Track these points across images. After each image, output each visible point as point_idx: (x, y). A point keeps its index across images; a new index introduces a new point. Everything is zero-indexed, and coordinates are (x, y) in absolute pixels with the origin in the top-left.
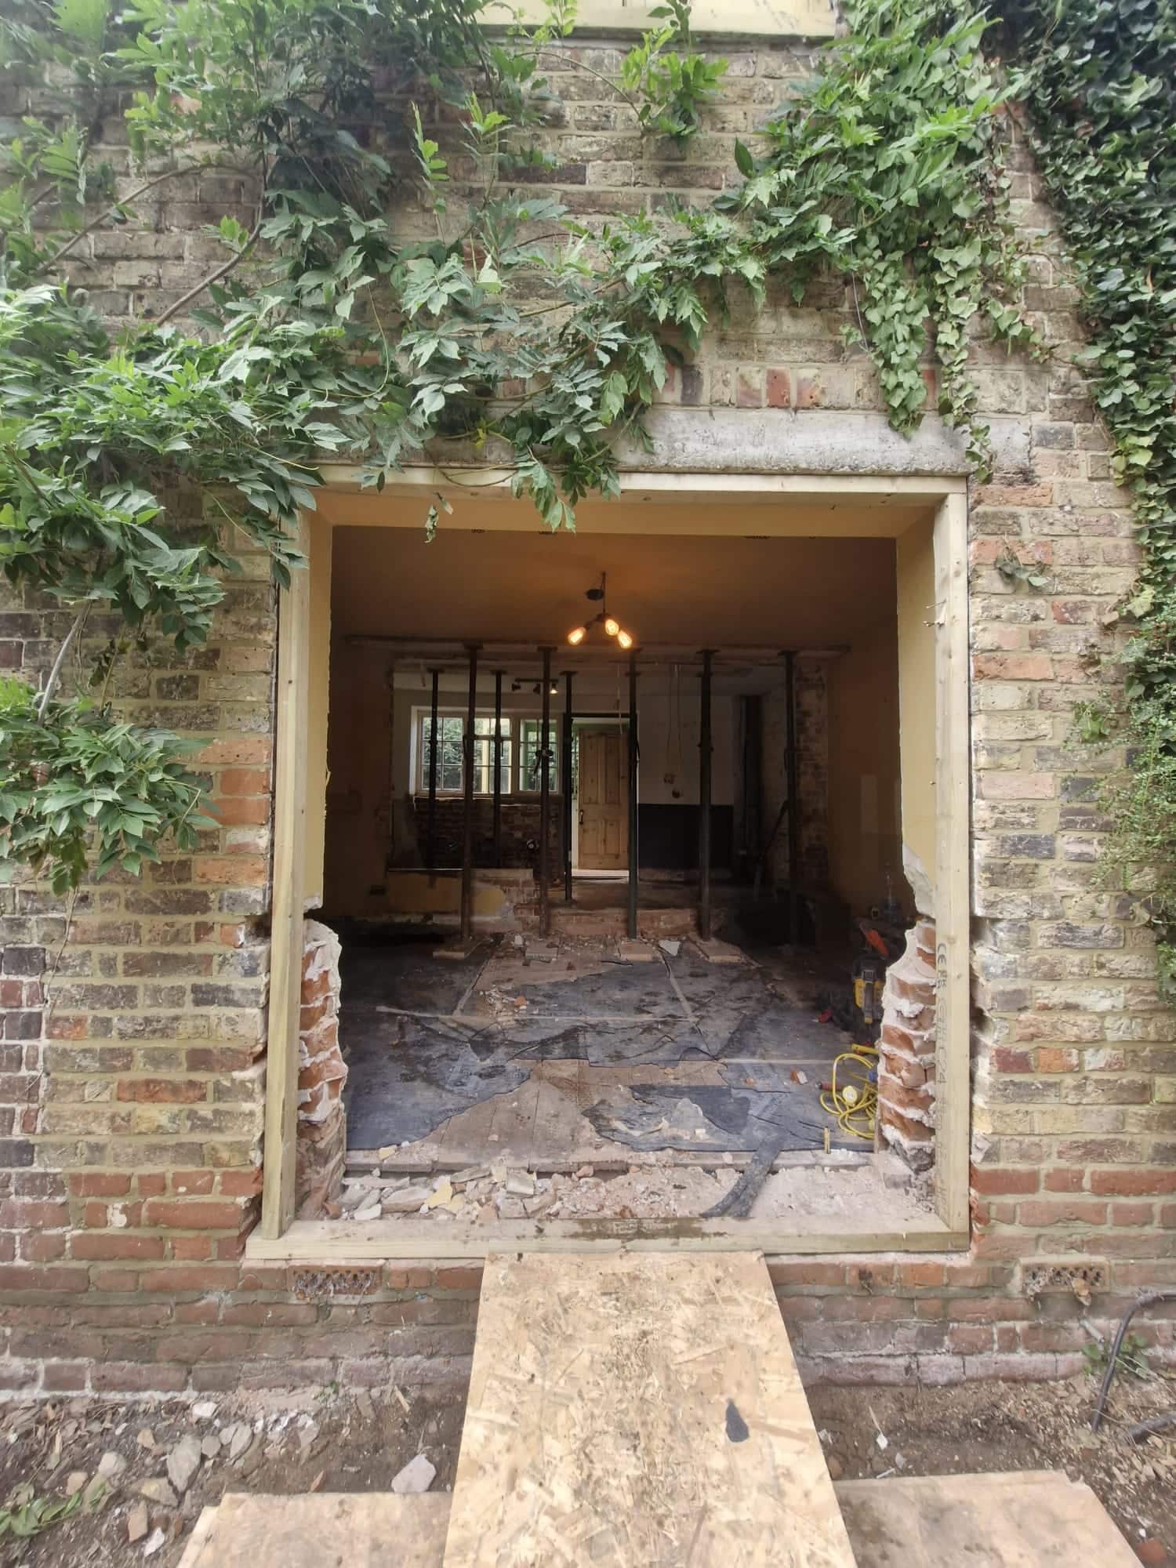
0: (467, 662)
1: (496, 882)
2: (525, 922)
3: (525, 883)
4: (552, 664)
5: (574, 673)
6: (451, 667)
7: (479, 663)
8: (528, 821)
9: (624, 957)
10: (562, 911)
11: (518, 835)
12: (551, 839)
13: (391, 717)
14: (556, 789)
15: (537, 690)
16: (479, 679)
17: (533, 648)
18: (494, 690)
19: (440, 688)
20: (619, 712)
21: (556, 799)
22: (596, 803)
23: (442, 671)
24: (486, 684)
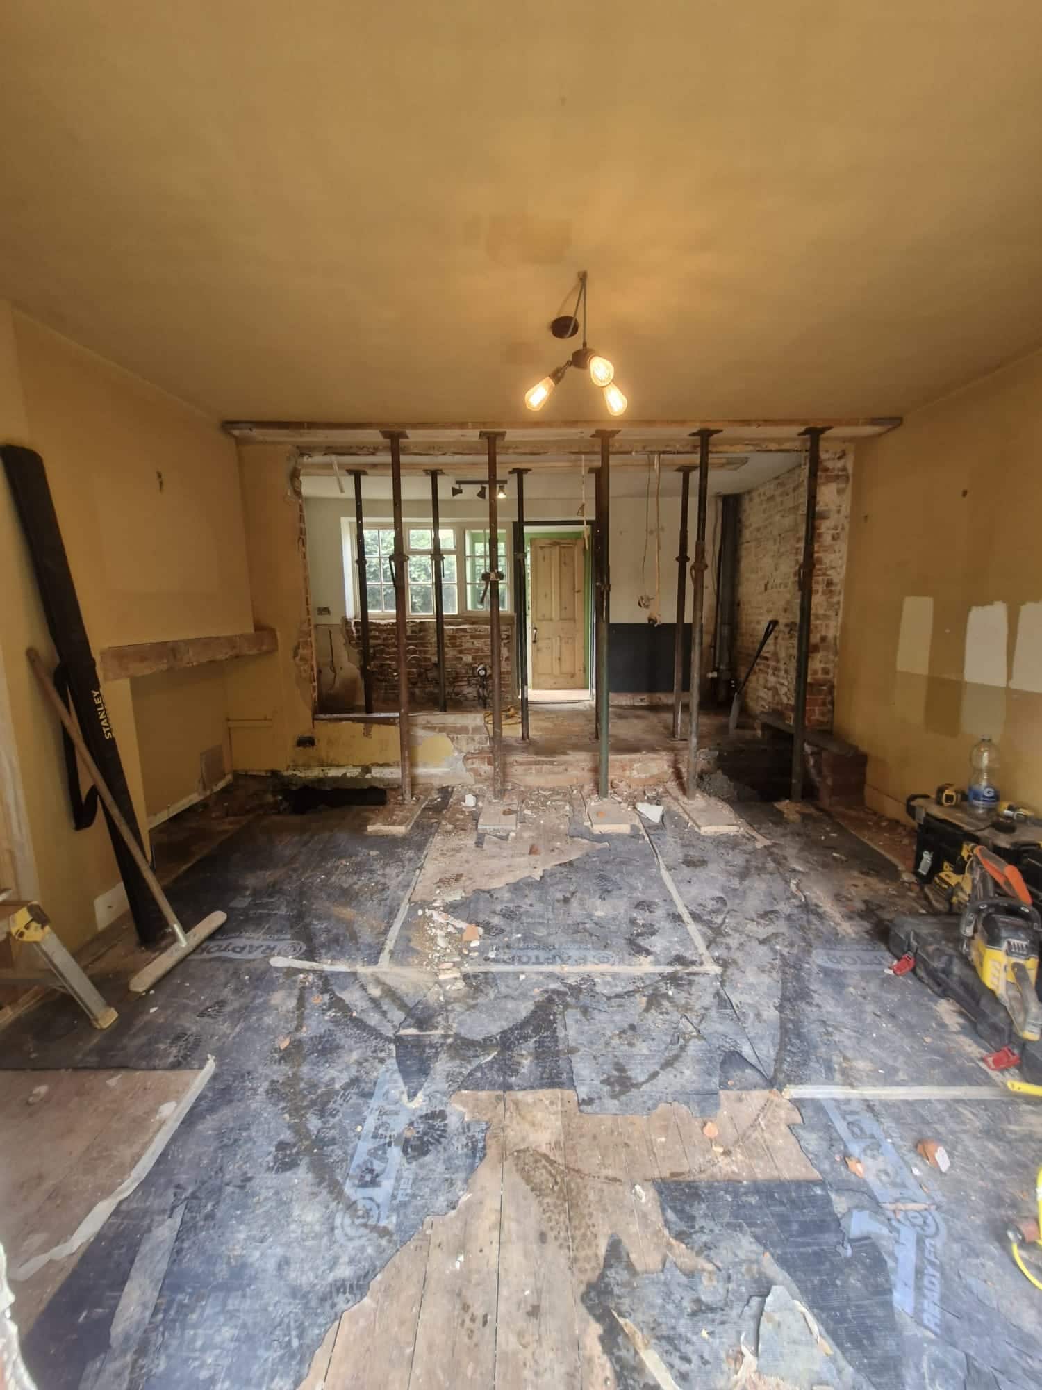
0: (388, 458)
1: (442, 729)
2: (477, 773)
3: (476, 730)
4: (498, 458)
5: (527, 470)
6: (374, 466)
7: (403, 459)
8: (478, 644)
9: (598, 829)
10: (519, 758)
11: (468, 659)
12: (503, 663)
13: (302, 532)
14: (506, 608)
15: (482, 495)
16: (405, 481)
17: (473, 435)
18: (428, 495)
19: (364, 495)
20: (585, 518)
21: (508, 620)
22: (551, 620)
23: (365, 473)
24: (415, 489)
